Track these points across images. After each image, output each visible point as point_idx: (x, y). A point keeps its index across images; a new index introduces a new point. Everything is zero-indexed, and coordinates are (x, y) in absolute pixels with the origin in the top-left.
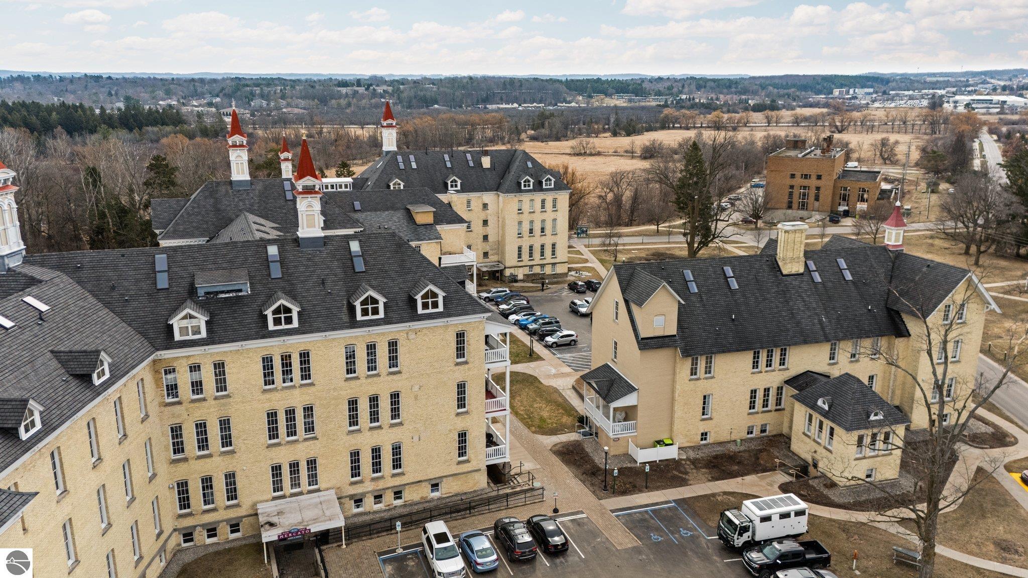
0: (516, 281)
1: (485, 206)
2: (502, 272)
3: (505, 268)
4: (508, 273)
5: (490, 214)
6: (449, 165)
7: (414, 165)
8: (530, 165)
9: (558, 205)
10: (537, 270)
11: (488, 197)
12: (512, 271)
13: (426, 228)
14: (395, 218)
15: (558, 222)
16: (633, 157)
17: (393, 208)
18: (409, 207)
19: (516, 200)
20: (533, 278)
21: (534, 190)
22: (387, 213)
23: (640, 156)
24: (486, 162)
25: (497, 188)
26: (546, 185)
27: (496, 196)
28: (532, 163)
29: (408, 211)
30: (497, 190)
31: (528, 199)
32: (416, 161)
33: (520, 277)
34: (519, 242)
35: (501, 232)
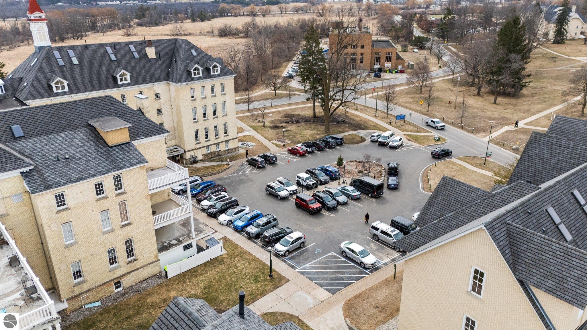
0: (196, 162)
1: (157, 96)
2: (181, 156)
3: (185, 152)
4: (188, 156)
5: (163, 103)
6: (113, 58)
7: (75, 61)
8: (194, 53)
9: (226, 89)
10: (213, 149)
11: (160, 87)
12: (192, 153)
13: (122, 149)
14: (76, 141)
15: (227, 104)
16: (213, 36)
17: (71, 127)
18: (92, 122)
19: (188, 88)
20: (211, 156)
21: (204, 77)
22: (63, 134)
23: (218, 35)
24: (151, 52)
25: (168, 77)
26: (214, 72)
27: (167, 85)
28: (196, 51)
29: (93, 130)
30: (167, 80)
31: (199, 87)
32: (76, 56)
33: (200, 157)
34: (195, 127)
35: (176, 119)
